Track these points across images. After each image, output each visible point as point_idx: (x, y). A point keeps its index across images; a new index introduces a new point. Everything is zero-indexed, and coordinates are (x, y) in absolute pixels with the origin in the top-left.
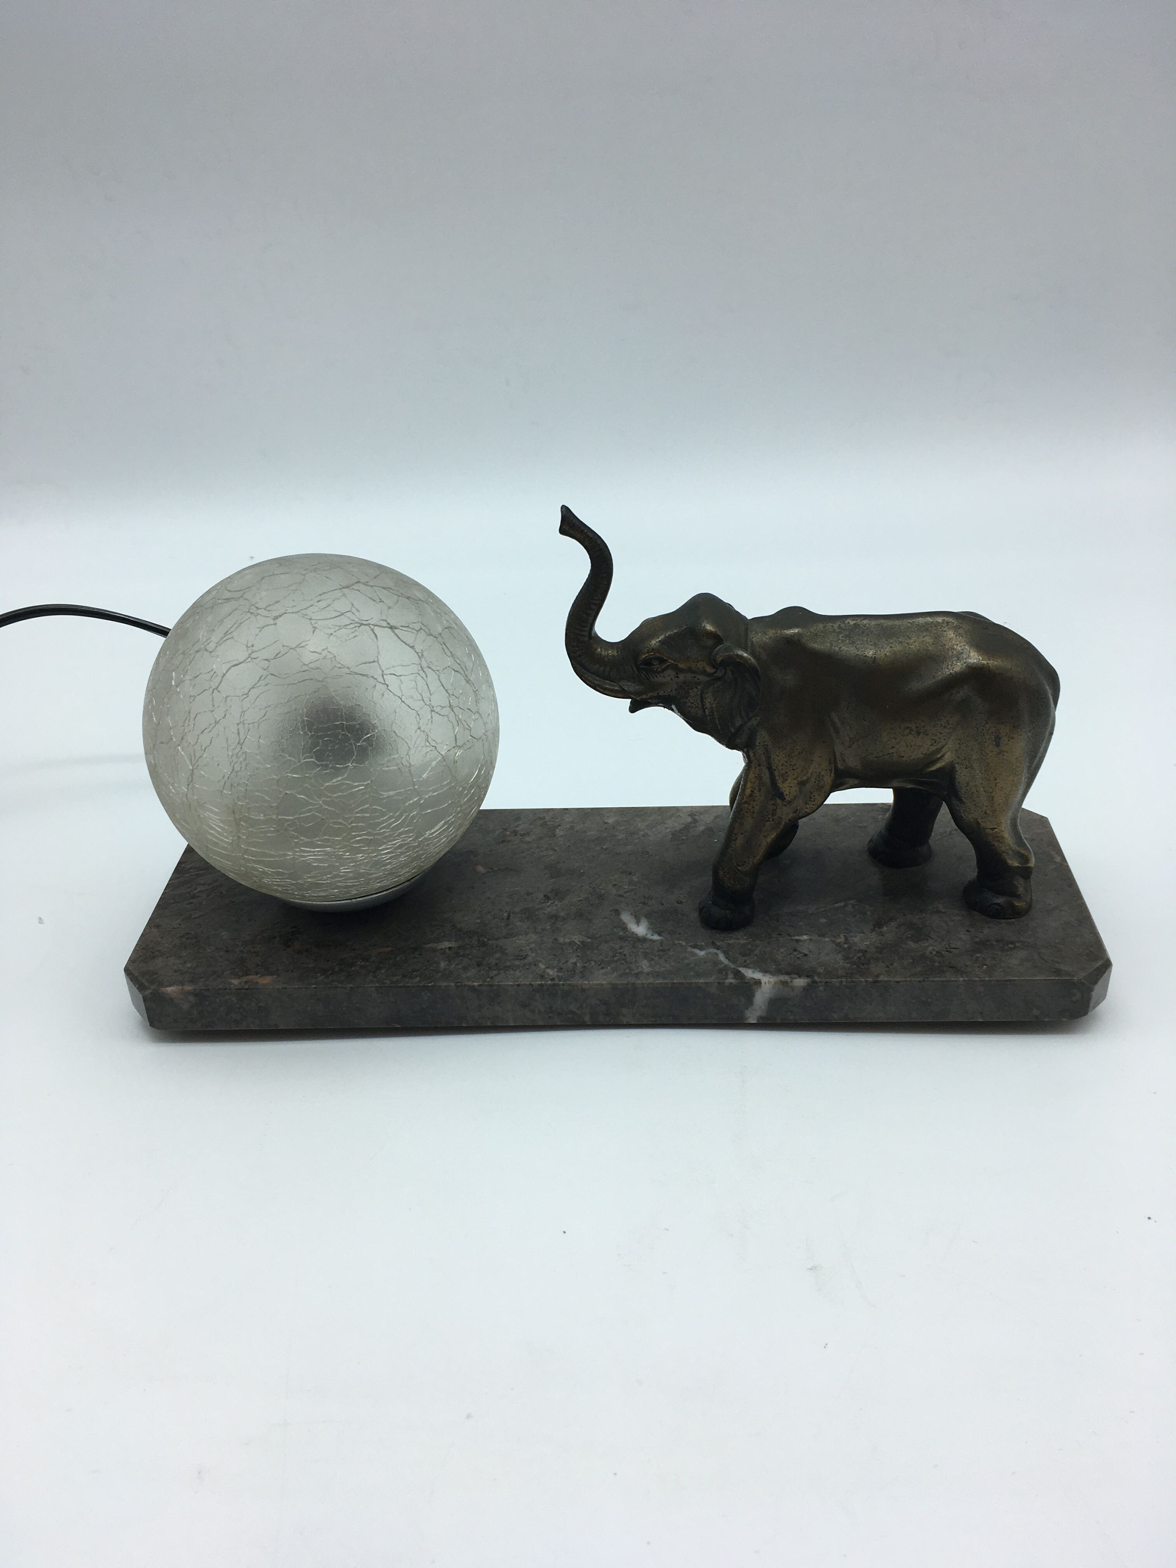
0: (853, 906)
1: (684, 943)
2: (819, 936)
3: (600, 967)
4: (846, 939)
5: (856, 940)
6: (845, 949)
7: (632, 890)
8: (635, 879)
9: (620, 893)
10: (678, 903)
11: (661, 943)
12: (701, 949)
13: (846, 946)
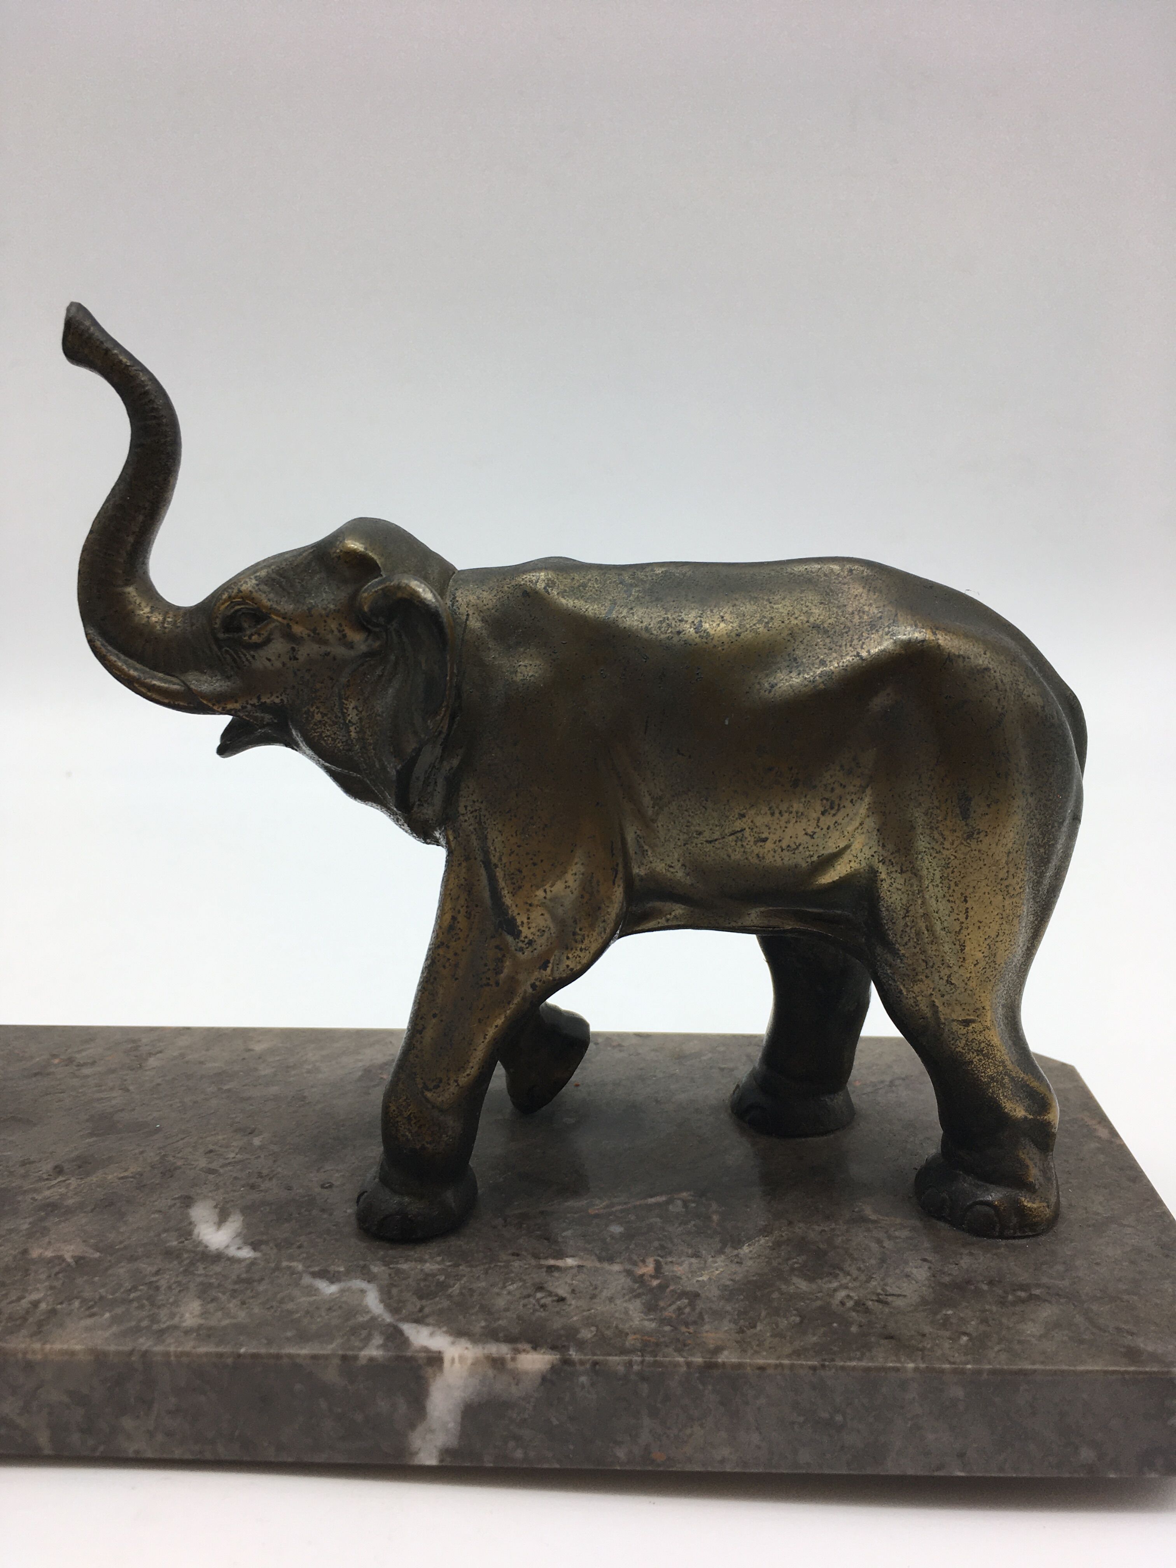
0: (685, 1203)
1: (300, 1267)
2: (600, 1259)
3: (87, 1313)
4: (658, 1267)
5: (679, 1270)
6: (651, 1290)
7: (240, 1161)
8: (257, 1141)
9: (214, 1166)
10: (323, 1187)
11: (253, 1263)
12: (333, 1278)
13: (655, 1283)
